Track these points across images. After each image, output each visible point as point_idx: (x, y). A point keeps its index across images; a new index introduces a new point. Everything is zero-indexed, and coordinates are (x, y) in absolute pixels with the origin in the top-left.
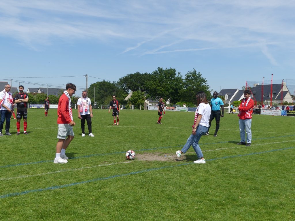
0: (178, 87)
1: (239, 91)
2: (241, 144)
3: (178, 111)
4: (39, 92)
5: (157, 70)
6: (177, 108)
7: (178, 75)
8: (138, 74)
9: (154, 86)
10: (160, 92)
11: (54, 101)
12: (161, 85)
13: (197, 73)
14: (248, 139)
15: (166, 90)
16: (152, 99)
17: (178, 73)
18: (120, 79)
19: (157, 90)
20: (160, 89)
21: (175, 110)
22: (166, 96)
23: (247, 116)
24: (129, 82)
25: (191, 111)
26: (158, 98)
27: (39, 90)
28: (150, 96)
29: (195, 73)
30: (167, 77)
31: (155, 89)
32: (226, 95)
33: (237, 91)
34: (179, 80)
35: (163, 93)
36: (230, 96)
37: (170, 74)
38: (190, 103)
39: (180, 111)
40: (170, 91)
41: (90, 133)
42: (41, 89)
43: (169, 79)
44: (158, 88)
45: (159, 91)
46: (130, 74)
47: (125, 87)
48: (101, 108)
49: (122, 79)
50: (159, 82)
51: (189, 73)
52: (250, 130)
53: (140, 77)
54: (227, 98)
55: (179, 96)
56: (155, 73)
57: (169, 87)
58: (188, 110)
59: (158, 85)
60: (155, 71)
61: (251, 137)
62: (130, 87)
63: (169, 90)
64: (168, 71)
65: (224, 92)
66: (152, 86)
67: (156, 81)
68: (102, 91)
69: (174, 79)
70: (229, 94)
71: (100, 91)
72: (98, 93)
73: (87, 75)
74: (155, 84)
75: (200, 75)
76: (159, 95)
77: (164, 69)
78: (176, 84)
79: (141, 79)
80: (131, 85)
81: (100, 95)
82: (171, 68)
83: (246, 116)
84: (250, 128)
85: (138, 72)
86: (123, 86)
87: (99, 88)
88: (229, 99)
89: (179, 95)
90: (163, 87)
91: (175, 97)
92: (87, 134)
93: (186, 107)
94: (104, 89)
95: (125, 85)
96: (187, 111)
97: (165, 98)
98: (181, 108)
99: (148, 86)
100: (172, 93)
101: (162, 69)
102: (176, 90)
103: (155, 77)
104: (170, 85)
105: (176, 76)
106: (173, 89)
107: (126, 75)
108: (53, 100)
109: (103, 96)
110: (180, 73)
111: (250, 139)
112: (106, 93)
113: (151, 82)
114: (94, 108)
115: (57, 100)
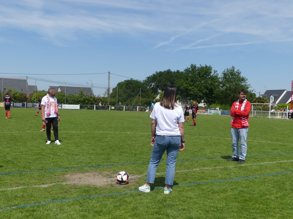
0: (213, 87)
1: (288, 92)
2: (233, 161)
3: (210, 114)
4: (59, 90)
5: (190, 67)
6: (208, 111)
7: (214, 73)
8: (169, 72)
9: (185, 85)
10: (192, 93)
11: (72, 101)
12: (193, 85)
13: (236, 70)
14: (241, 154)
15: (199, 90)
16: (183, 100)
17: (214, 71)
18: (148, 77)
19: (189, 90)
20: (193, 89)
21: (206, 114)
22: (199, 98)
23: (244, 123)
24: (158, 81)
25: (225, 114)
26: (190, 99)
27: (59, 89)
28: (180, 97)
29: (234, 71)
30: (201, 75)
31: (187, 89)
32: (272, 96)
33: (285, 92)
34: (214, 79)
35: (196, 94)
36: (276, 98)
37: (204, 72)
38: (226, 105)
39: (212, 114)
40: (204, 91)
41: (56, 141)
42: (61, 87)
43: (204, 78)
44: (190, 88)
45: (191, 91)
46: (159, 72)
47: (154, 86)
48: (123, 110)
49: (150, 77)
50: (192, 81)
51: (226, 70)
52: (246, 143)
53: (171, 75)
54: (272, 100)
55: (214, 98)
56: (187, 70)
57: (203, 87)
58: (222, 114)
59: (190, 84)
60: (187, 68)
61: (246, 152)
62: (158, 86)
63: (202, 90)
64: (202, 68)
65: (269, 93)
66: (183, 85)
67: (187, 79)
68: (129, 91)
69: (210, 78)
70: (275, 95)
71: (127, 91)
72: (125, 92)
73: (109, 73)
74: (186, 83)
75: (239, 73)
76: (190, 95)
77: (198, 66)
78: (211, 84)
79: (171, 77)
80: (159, 84)
81: (127, 95)
82: (206, 65)
83: (242, 124)
84: (246, 139)
85: (169, 70)
86: (151, 85)
87: (126, 87)
88: (275, 102)
89: (214, 95)
90: (195, 87)
91: (210, 98)
92: (53, 142)
93: (220, 109)
94: (132, 88)
95: (153, 84)
96: (220, 114)
97: (198, 99)
98: (213, 111)
99: (179, 85)
100: (206, 94)
101: (195, 67)
102: (211, 91)
103: (186, 76)
104: (204, 85)
105: (212, 74)
106: (207, 89)
107: (154, 73)
108: (72, 99)
109: (130, 96)
110: (216, 71)
111: (245, 155)
112: (133, 94)
113: (182, 81)
114: (117, 110)
115: (75, 99)
